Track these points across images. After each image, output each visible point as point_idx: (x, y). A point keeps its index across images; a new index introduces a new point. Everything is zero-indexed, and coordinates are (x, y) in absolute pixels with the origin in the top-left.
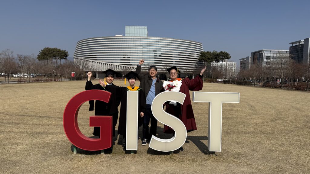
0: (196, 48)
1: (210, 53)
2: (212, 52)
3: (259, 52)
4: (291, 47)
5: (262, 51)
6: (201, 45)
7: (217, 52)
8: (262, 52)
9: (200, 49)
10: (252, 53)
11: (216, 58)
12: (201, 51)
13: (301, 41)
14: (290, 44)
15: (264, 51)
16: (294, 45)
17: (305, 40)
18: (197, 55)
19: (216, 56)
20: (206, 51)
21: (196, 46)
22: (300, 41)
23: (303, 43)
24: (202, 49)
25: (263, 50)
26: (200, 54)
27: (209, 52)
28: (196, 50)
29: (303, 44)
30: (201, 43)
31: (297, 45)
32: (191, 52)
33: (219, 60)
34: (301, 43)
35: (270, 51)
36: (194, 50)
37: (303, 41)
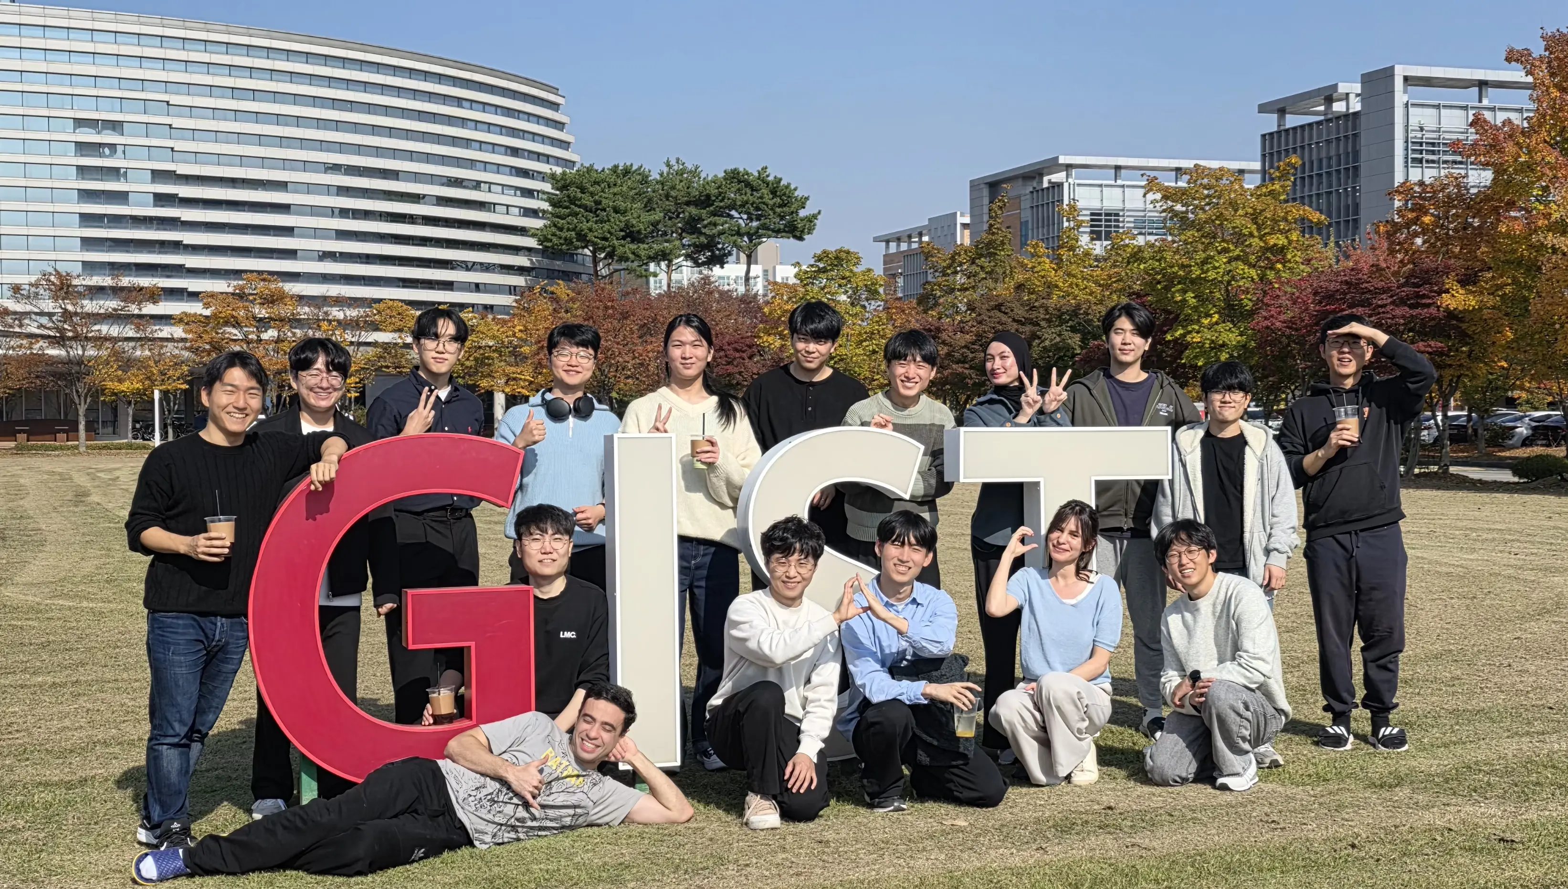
0: (513, 132)
1: (644, 179)
2: (655, 176)
3: (1033, 174)
4: (1271, 134)
5: (1053, 165)
6: (555, 106)
7: (695, 173)
8: (1058, 177)
9: (544, 139)
10: (974, 185)
11: (692, 226)
12: (558, 161)
13: (1342, 88)
14: (1263, 109)
15: (1069, 167)
16: (1292, 121)
17: (1368, 80)
18: (528, 193)
19: (693, 210)
20: (603, 163)
21: (509, 112)
22: (1335, 87)
23: (1356, 106)
24: (564, 145)
25: (1062, 160)
26: (547, 187)
27: (627, 172)
28: (515, 152)
29: (1356, 114)
30: (554, 90)
31: (1310, 125)
32: (471, 164)
33: (724, 243)
34: (1339, 107)
35: (1118, 168)
36: (494, 147)
37: (1357, 88)
